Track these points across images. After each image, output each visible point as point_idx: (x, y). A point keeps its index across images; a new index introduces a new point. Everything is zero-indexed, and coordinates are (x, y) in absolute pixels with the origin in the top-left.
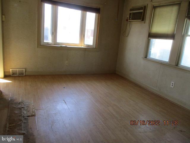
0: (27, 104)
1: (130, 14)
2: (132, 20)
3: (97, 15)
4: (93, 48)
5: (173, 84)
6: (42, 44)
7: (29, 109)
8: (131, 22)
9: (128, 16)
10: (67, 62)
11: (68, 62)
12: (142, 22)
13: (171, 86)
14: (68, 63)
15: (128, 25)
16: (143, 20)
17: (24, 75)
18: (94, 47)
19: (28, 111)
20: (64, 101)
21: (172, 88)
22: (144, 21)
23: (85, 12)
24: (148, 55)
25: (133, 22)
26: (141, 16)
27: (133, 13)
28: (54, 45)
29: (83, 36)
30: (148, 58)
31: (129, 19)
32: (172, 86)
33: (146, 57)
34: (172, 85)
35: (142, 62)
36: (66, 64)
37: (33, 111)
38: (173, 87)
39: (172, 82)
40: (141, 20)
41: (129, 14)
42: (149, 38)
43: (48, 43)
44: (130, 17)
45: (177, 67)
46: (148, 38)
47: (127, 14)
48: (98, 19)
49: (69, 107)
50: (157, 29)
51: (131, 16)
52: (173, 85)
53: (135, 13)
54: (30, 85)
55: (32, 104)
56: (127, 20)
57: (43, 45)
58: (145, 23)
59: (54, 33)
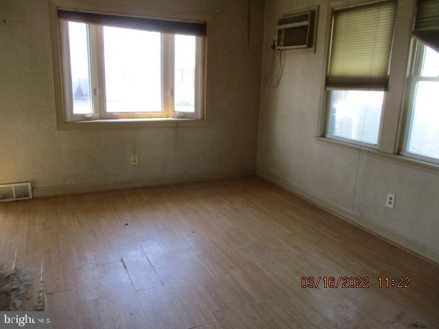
0: (28, 277)
1: (280, 31)
2: (284, 46)
3: (200, 38)
4: (197, 121)
5: (391, 199)
6: (69, 120)
7: (30, 291)
8: (283, 52)
9: (276, 38)
10: (134, 158)
11: (137, 157)
12: (310, 49)
13: (388, 205)
14: (137, 160)
15: (278, 58)
16: (310, 46)
17: (31, 197)
18: (199, 117)
19: (28, 299)
20: (121, 264)
21: (389, 208)
22: (313, 49)
23: (170, 35)
24: (329, 130)
25: (287, 51)
26: (306, 36)
27: (287, 30)
28: (101, 119)
29: (170, 91)
30: (328, 136)
31: (279, 45)
32: (390, 203)
33: (323, 135)
34: (388, 200)
35: (316, 146)
36: (133, 163)
37: (39, 298)
38: (392, 206)
39: (389, 195)
40: (305, 46)
41: (277, 32)
42: (328, 89)
43: (84, 117)
44: (279, 40)
45: (398, 157)
46: (325, 88)
47: (272, 32)
48: (204, 49)
49: (133, 278)
50: (345, 65)
51: (282, 37)
52: (393, 201)
53: (291, 29)
54: (43, 225)
55: (40, 277)
56: (274, 47)
57: (72, 123)
58: (315, 52)
59: (97, 90)
